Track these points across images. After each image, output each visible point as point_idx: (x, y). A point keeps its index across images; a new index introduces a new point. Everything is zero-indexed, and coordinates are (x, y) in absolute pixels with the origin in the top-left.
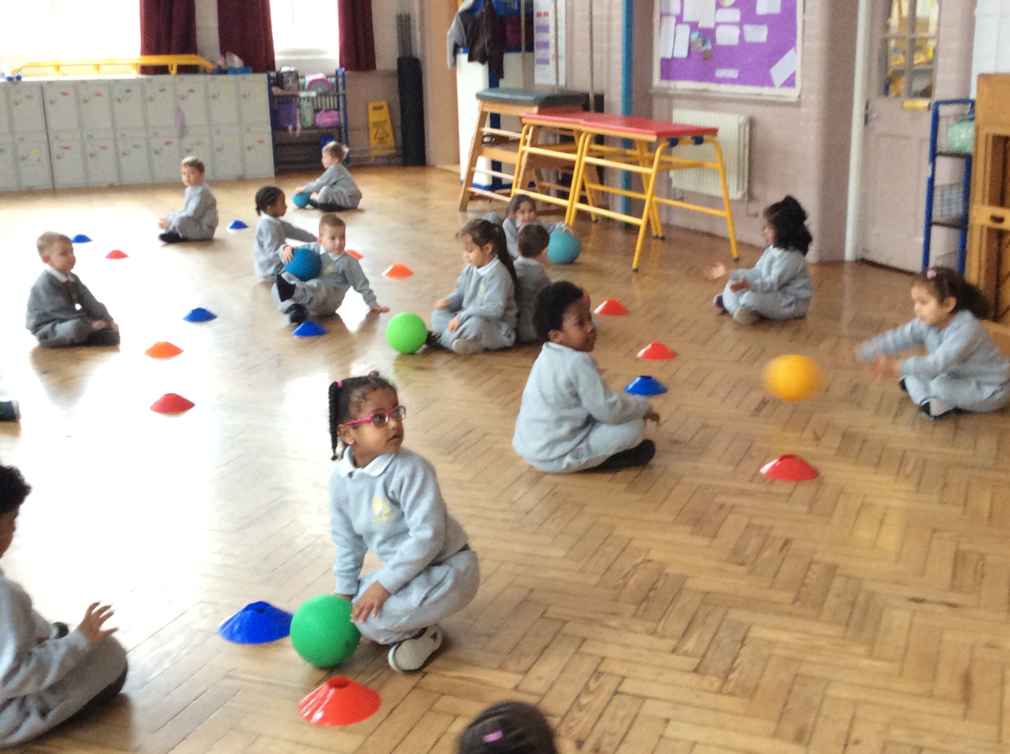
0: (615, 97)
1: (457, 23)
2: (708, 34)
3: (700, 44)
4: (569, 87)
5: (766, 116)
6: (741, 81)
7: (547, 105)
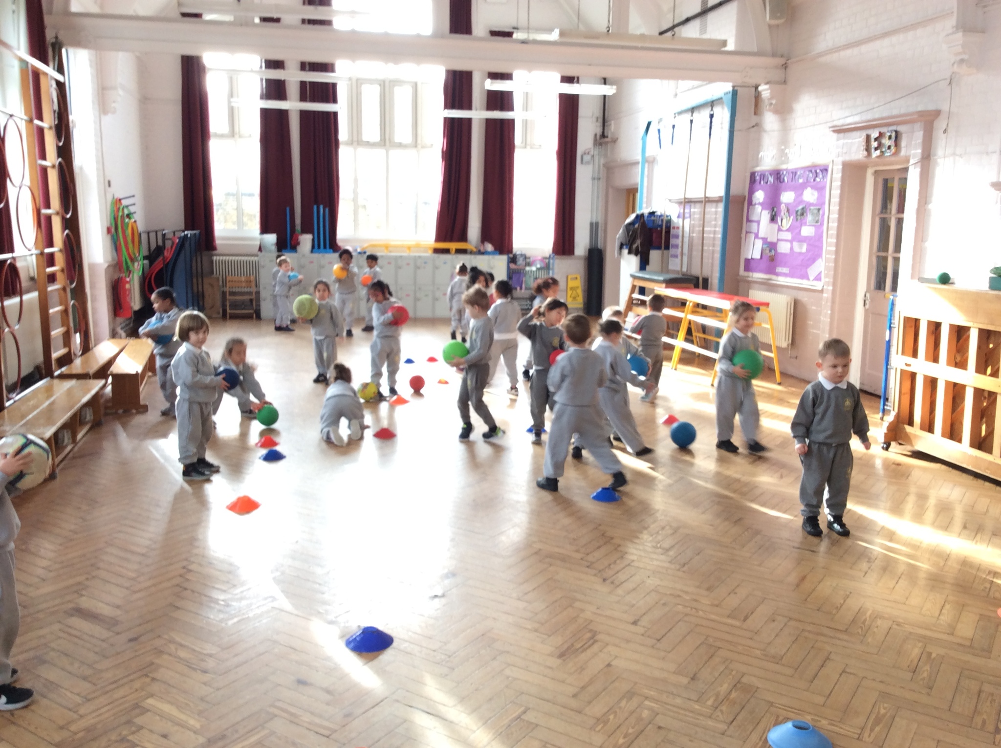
0: (715, 281)
1: (623, 230)
2: (772, 246)
3: (767, 251)
4: (689, 273)
5: (804, 297)
6: (791, 275)
7: (671, 283)
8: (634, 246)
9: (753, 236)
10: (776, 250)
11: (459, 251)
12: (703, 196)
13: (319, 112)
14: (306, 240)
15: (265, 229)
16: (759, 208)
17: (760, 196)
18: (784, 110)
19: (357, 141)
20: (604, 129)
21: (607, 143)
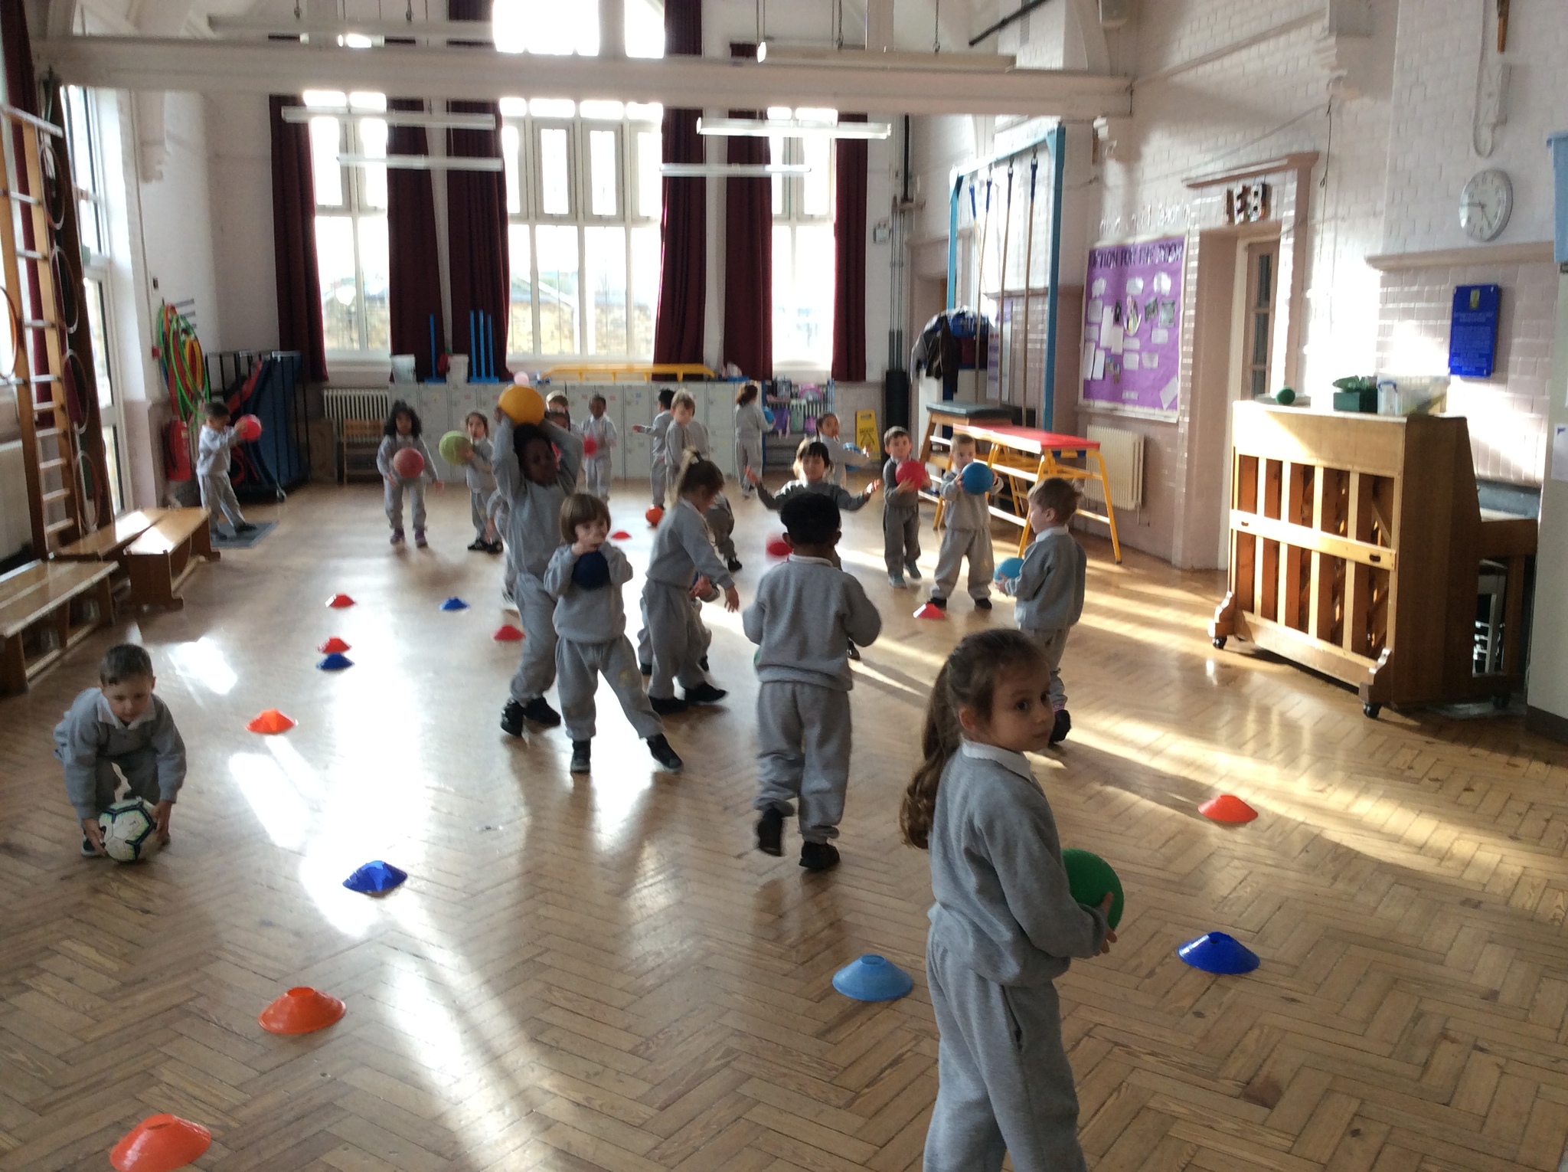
0: (1041, 413)
1: (921, 341)
2: (1117, 360)
3: (1112, 367)
5: (1157, 434)
6: (1140, 402)
7: (978, 418)
8: (935, 364)
9: (1093, 346)
10: (1121, 364)
11: (689, 378)
12: (1023, 286)
13: (474, 172)
14: (459, 364)
15: (398, 349)
16: (1100, 303)
17: (1101, 286)
18: (1130, 157)
19: (535, 214)
20: (906, 189)
21: (910, 210)
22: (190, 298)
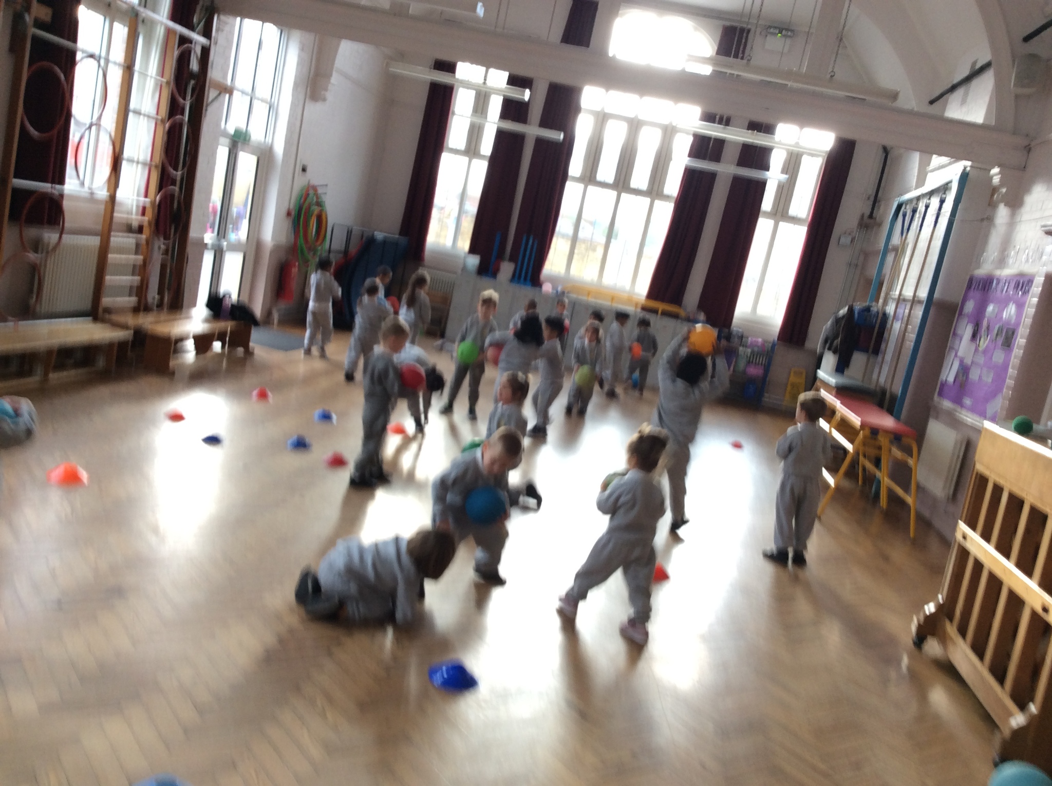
2: (966, 370)
3: (961, 376)
5: (976, 438)
6: (973, 410)
7: (845, 391)
8: (837, 343)
9: (953, 354)
10: (968, 375)
11: (665, 314)
12: (913, 295)
14: (507, 269)
15: (473, 250)
16: (965, 321)
17: (970, 306)
18: (1015, 203)
19: (589, 177)
20: (873, 209)
21: (870, 226)
22: (325, 183)
